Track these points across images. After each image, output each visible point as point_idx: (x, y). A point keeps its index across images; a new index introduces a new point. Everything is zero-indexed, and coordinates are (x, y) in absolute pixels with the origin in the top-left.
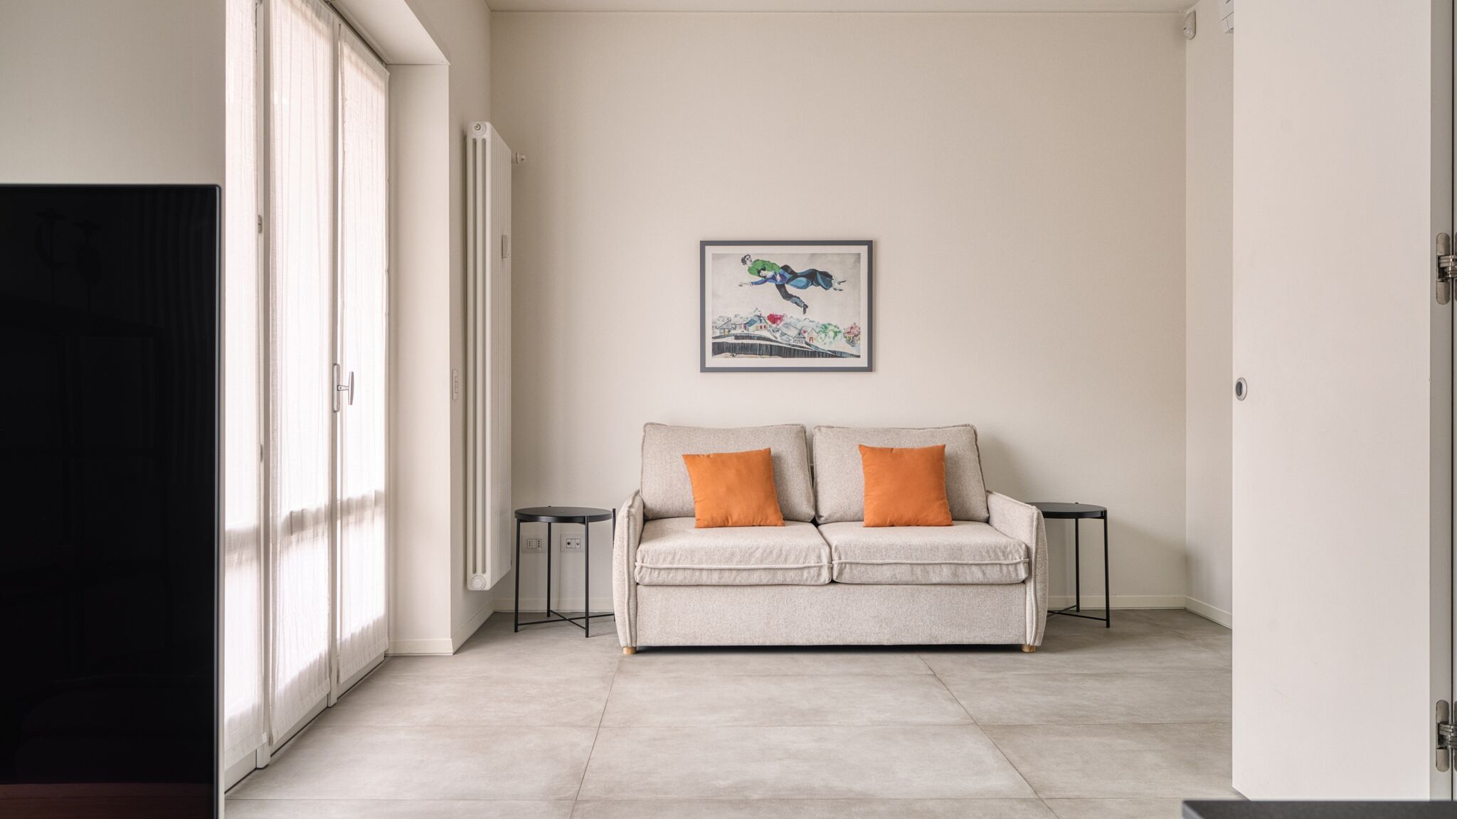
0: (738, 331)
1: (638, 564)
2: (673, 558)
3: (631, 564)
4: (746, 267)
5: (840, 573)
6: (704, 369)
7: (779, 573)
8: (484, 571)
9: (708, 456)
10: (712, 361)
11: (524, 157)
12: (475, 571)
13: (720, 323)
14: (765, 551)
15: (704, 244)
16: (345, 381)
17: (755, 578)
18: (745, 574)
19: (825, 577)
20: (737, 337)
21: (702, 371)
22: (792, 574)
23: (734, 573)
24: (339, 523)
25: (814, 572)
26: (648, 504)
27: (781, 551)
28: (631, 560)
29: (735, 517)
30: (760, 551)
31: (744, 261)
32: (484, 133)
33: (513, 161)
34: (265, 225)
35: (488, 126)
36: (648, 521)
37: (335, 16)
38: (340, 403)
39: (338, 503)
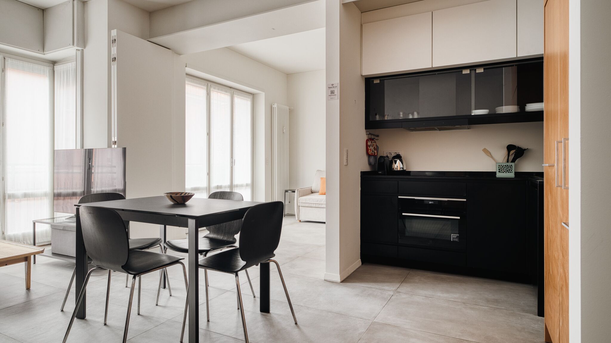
1: (299, 201)
2: (306, 201)
11: (292, 108)
26: (312, 189)
32: (275, 106)
33: (289, 109)
34: (209, 134)
35: (276, 104)
36: (312, 193)
37: (232, 90)
38: (233, 165)
39: (233, 185)
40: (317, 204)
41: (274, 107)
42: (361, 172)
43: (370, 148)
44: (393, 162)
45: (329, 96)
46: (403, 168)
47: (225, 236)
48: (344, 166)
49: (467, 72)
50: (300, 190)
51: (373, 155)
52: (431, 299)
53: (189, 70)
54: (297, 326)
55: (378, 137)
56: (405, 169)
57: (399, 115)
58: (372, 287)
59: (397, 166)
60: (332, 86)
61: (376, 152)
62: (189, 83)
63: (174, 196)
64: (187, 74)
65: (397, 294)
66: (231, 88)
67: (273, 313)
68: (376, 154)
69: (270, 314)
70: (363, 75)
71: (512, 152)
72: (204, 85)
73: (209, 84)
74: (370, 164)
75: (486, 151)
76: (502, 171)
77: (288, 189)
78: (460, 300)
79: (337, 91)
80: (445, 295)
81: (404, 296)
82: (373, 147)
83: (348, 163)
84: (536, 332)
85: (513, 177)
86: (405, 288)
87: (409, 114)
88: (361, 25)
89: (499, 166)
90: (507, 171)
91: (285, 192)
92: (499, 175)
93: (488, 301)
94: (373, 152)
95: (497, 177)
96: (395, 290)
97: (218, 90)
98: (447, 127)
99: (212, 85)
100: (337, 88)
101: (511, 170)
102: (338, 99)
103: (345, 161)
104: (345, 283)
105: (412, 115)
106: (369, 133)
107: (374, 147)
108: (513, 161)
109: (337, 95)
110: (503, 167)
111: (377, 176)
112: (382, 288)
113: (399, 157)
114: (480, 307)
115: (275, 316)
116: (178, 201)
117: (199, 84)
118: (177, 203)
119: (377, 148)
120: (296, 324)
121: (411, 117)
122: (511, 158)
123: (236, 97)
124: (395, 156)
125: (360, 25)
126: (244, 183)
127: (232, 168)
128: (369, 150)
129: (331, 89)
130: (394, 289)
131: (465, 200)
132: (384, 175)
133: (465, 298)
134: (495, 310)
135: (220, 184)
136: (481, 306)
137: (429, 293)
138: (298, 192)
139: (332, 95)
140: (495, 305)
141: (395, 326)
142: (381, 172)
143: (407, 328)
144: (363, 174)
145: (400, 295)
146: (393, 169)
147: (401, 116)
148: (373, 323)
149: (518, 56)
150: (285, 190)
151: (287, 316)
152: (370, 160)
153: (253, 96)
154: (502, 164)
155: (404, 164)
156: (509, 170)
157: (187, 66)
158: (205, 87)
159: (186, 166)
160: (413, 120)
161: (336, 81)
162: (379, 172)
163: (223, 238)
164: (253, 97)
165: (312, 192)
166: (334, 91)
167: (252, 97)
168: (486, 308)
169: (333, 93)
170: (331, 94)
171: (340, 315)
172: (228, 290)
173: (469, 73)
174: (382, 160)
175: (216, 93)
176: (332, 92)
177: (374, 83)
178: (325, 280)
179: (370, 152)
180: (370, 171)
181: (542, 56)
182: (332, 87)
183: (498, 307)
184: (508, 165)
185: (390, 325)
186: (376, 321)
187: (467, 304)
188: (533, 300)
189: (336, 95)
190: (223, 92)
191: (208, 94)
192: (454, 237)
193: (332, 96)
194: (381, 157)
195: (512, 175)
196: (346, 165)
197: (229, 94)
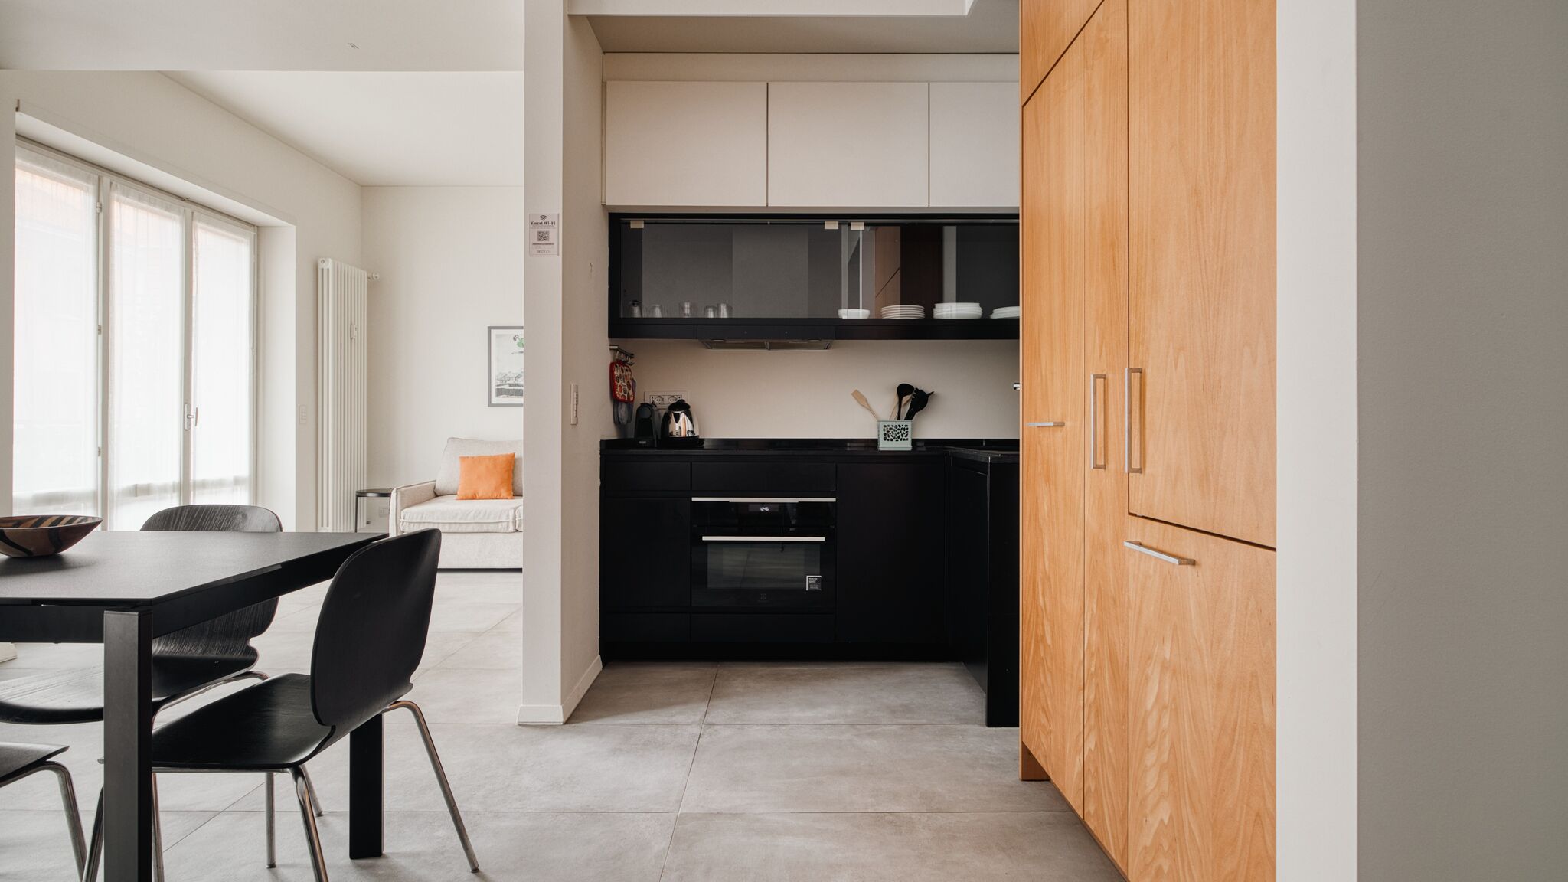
0: (512, 382)
1: (402, 520)
2: (422, 517)
3: (398, 519)
4: (516, 343)
5: (520, 526)
6: (490, 405)
7: (485, 525)
8: (328, 526)
9: (473, 458)
10: (495, 400)
11: (377, 276)
12: (322, 526)
13: (500, 377)
14: (476, 512)
15: (490, 329)
16: (193, 413)
17: (470, 528)
18: (464, 526)
19: (511, 528)
20: (510, 385)
21: (489, 406)
22: (492, 525)
23: (458, 525)
24: (192, 493)
25: (505, 524)
26: (437, 487)
27: (486, 512)
28: (398, 517)
29: (480, 494)
30: (473, 512)
31: (514, 339)
32: (328, 265)
33: (369, 278)
34: (104, 330)
35: (330, 260)
36: (437, 496)
37: (189, 208)
38: (189, 425)
39: (191, 481)
40: (455, 523)
41: (323, 269)
42: (601, 441)
43: (619, 384)
44: (670, 418)
45: (534, 244)
46: (692, 432)
47: (214, 646)
48: (570, 426)
49: (832, 225)
50: (406, 491)
51: (625, 401)
52: (784, 728)
53: (26, 122)
54: (479, 876)
55: (632, 358)
56: (697, 434)
57: (683, 308)
58: (646, 722)
59: (680, 428)
60: (543, 221)
61: (631, 392)
62: (29, 164)
63: (11, 532)
64: (19, 136)
65: (710, 730)
66: (182, 199)
67: (393, 854)
68: (632, 399)
69: (386, 857)
70: (607, 204)
71: (906, 399)
72: (87, 180)
73: (107, 179)
74: (617, 422)
75: (858, 396)
76: (889, 437)
77: (365, 489)
78: (842, 721)
79: (556, 234)
80: (810, 714)
81: (726, 732)
82: (626, 381)
83: (577, 420)
84: (998, 763)
85: (910, 449)
86: (723, 712)
87: (707, 307)
88: (604, 84)
89: (885, 426)
90: (899, 437)
91: (357, 496)
92: (884, 446)
93: (893, 711)
94: (625, 393)
95: (881, 449)
96: (700, 719)
97: (140, 199)
98: (790, 342)
99: (114, 183)
100: (556, 226)
101: (906, 436)
102: (558, 255)
103: (572, 414)
104: (576, 725)
105: (714, 311)
106: (616, 347)
107: (628, 382)
108: (909, 417)
109: (556, 244)
110: (891, 429)
111: (635, 452)
112: (670, 720)
113: (682, 406)
114: (884, 728)
115: (402, 862)
116: (32, 549)
117: (70, 173)
118: (25, 555)
119: (632, 386)
120: (475, 870)
121: (711, 315)
122: (905, 410)
123: (201, 228)
124: (673, 404)
125: (601, 81)
126: (229, 475)
127: (186, 432)
128: (618, 390)
129: (539, 226)
130: (698, 718)
131: (834, 500)
132: (652, 447)
133: (850, 712)
134: (912, 729)
135: (142, 481)
136: (884, 725)
137: (775, 715)
138: (399, 496)
139: (543, 244)
140: (908, 718)
141: (734, 816)
142: (644, 442)
143: (762, 814)
144: (606, 445)
145: (716, 731)
146: (671, 434)
147: (687, 311)
148: (681, 819)
149: (931, 206)
150: (357, 492)
151: (442, 854)
152: (617, 412)
153: (258, 231)
154: (891, 424)
155: (694, 423)
156: (902, 436)
157: (21, 108)
158: (91, 187)
159: (16, 427)
160: (718, 322)
161: (554, 207)
162: (640, 442)
163: (204, 652)
164: (258, 235)
165: (435, 493)
166: (547, 233)
167: (253, 233)
168: (893, 727)
169: (545, 239)
170: (539, 240)
171: (588, 813)
172: (220, 809)
173: (837, 228)
174: (646, 414)
175: (131, 208)
176: (543, 236)
177: (632, 227)
178: (520, 725)
179: (620, 394)
180: (615, 438)
181: (1016, 212)
182: (541, 224)
183: (914, 721)
184: (900, 426)
185: (721, 814)
186: (685, 811)
187: (858, 726)
188: (966, 694)
189: (553, 244)
190: (157, 209)
191: (101, 208)
192: (811, 581)
193: (542, 246)
194: (644, 405)
195: (906, 446)
196: (574, 425)
197: (178, 217)
